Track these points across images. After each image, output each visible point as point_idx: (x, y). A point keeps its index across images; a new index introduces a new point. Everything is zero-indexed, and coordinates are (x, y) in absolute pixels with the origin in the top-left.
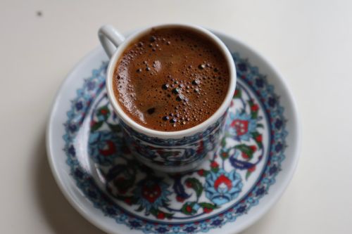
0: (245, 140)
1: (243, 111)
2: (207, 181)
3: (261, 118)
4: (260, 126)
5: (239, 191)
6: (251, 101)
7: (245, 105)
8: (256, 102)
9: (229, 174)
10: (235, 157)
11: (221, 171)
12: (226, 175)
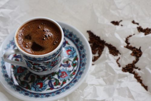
0: (60, 80)
1: (70, 72)
2: (37, 81)
3: (72, 78)
4: (69, 80)
5: (41, 91)
6: (75, 71)
7: (73, 70)
8: (76, 72)
9: (45, 84)
10: (52, 81)
11: (44, 81)
12: (44, 84)
